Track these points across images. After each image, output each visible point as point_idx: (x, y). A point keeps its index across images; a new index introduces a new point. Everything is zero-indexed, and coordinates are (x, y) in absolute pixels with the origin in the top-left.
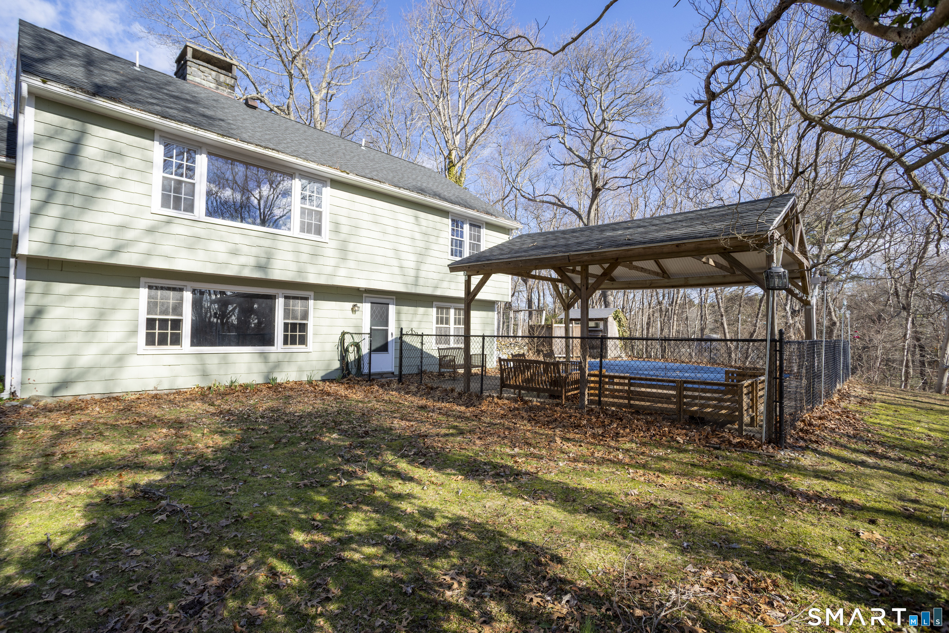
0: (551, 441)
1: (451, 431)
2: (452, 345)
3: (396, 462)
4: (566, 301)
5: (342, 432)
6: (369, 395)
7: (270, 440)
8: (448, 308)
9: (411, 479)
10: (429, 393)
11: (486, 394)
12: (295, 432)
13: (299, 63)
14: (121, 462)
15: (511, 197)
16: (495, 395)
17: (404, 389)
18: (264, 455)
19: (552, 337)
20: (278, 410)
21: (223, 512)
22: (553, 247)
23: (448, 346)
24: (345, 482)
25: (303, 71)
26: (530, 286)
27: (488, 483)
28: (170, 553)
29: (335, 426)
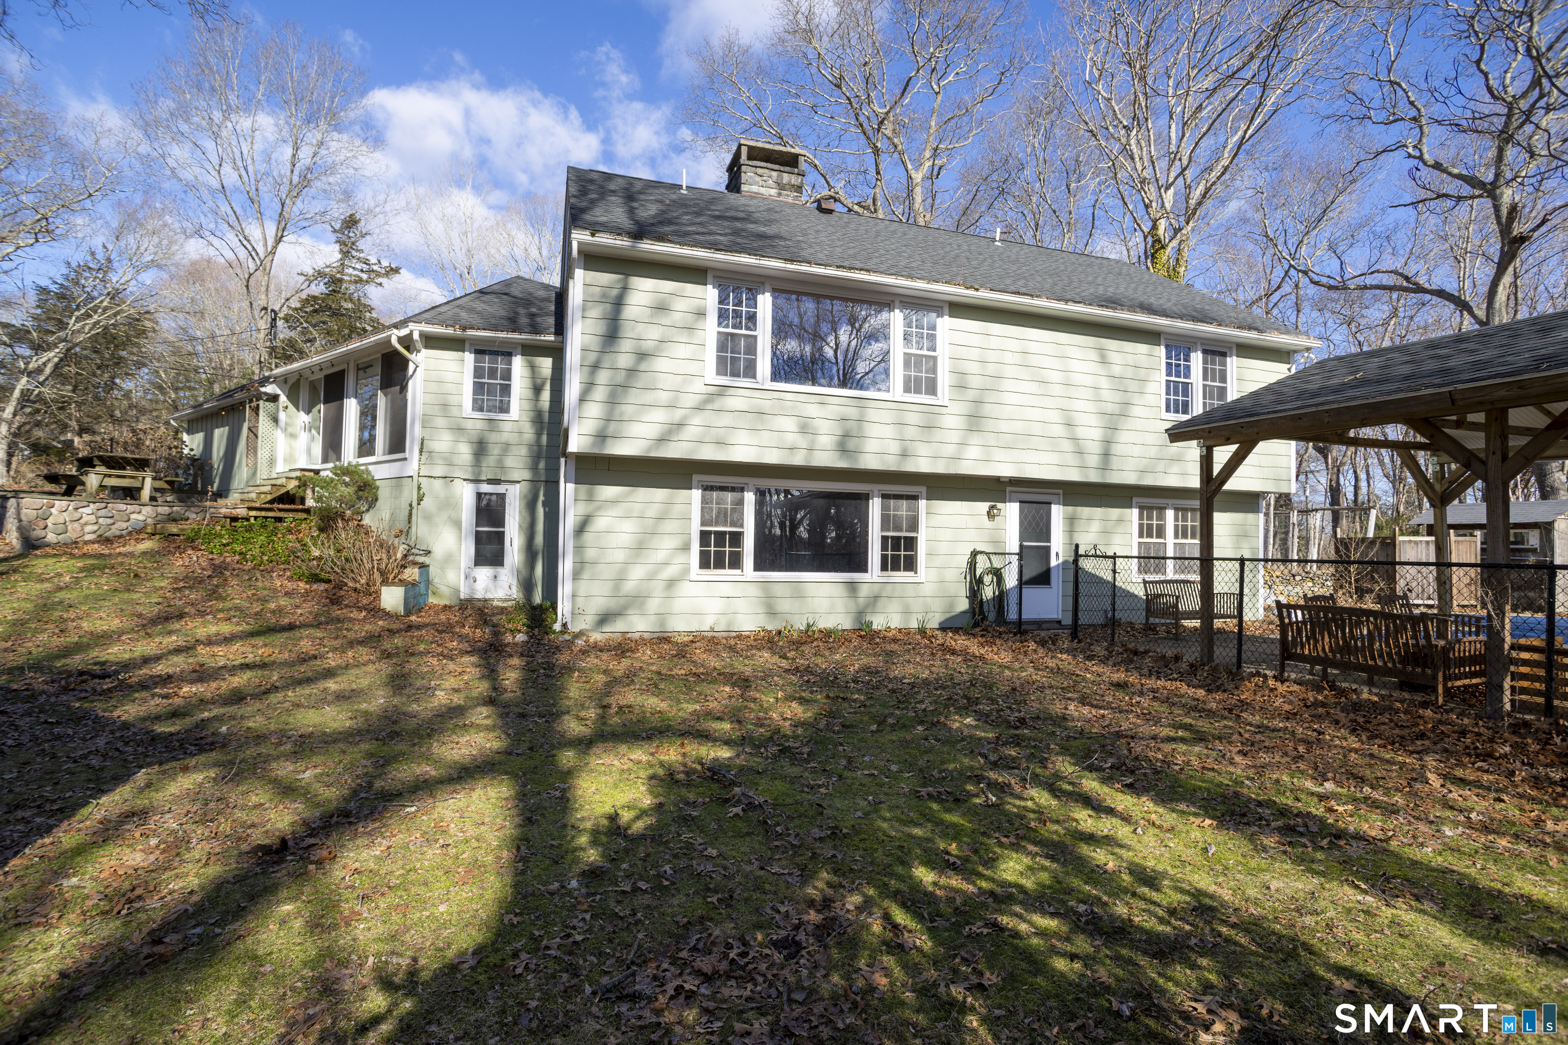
0: (1415, 780)
1: (1180, 733)
2: (1170, 575)
3: (1081, 777)
4: (1438, 487)
5: (982, 717)
6: (1021, 657)
7: (870, 718)
8: (1162, 509)
9: (1111, 811)
10: (1132, 661)
11: (1248, 669)
12: (906, 708)
13: (888, 129)
14: (681, 727)
15: (1287, 288)
16: (1268, 672)
17: (1083, 651)
18: (862, 740)
19: (1394, 563)
20: (877, 672)
21: (813, 817)
22: (1407, 378)
23: (1162, 578)
24: (994, 799)
25: (896, 140)
26: (1335, 460)
27: (1270, 841)
28: (750, 862)
29: (969, 705)
